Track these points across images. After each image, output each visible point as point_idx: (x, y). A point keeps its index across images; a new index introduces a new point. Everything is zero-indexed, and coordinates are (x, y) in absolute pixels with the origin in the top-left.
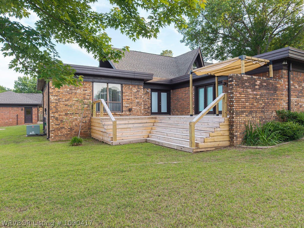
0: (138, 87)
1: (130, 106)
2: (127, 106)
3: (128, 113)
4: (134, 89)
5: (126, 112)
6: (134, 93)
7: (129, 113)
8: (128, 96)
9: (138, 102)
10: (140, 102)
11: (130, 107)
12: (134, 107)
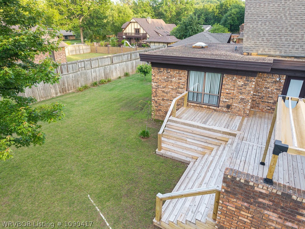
0: (246, 79)
1: (229, 102)
2: (226, 102)
3: (225, 109)
4: (239, 81)
5: (223, 108)
6: (239, 86)
7: (227, 110)
8: (229, 89)
9: (242, 99)
10: (245, 99)
11: (229, 104)
12: (235, 104)
